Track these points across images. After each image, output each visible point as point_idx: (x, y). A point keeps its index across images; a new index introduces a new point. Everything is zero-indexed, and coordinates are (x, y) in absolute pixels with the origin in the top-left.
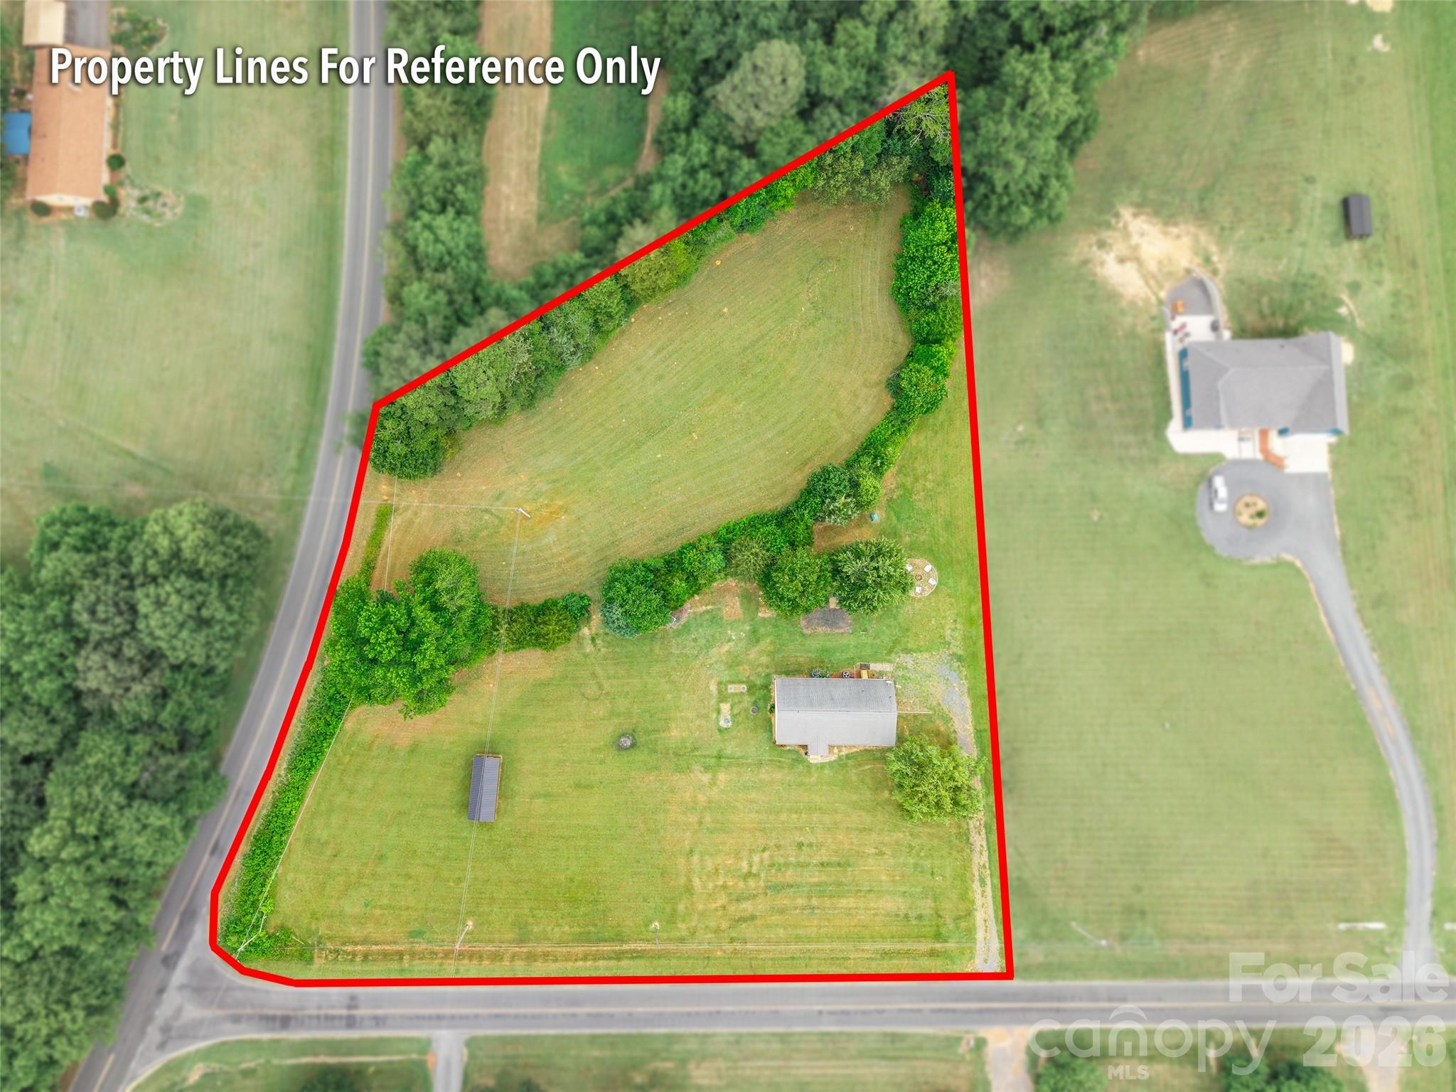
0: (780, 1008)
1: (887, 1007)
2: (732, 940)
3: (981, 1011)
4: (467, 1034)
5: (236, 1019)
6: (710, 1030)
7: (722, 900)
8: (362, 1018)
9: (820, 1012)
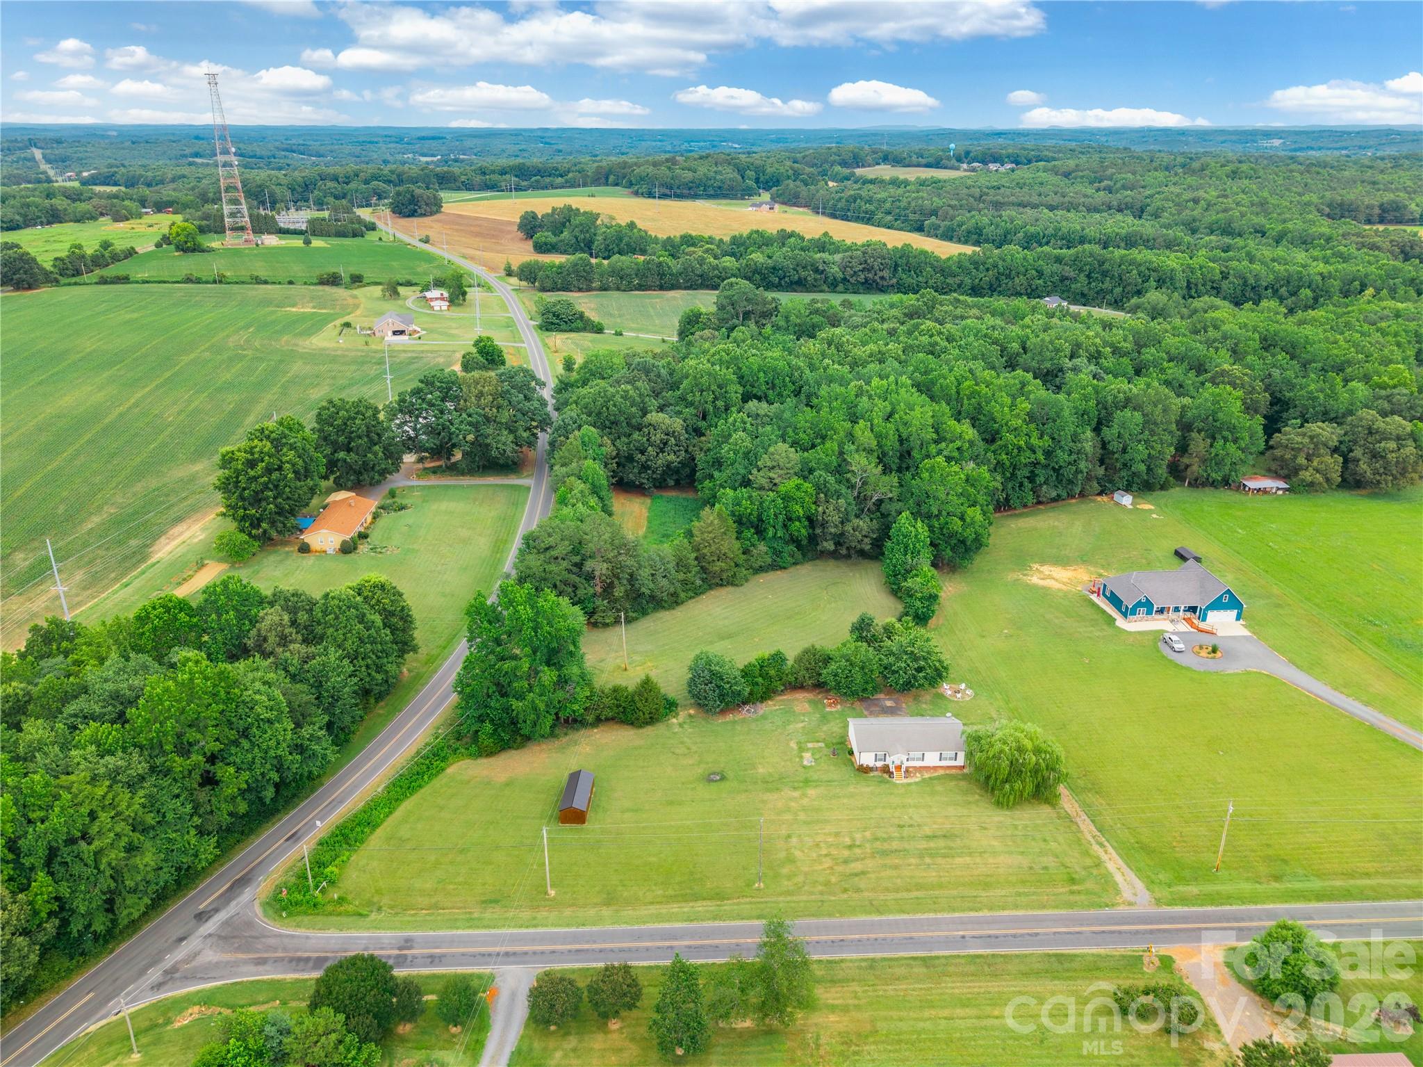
0: (914, 934)
1: (1039, 931)
2: (845, 890)
3: (1151, 932)
4: (540, 968)
5: (261, 962)
6: (837, 957)
7: (828, 863)
8: (414, 957)
9: (963, 937)
